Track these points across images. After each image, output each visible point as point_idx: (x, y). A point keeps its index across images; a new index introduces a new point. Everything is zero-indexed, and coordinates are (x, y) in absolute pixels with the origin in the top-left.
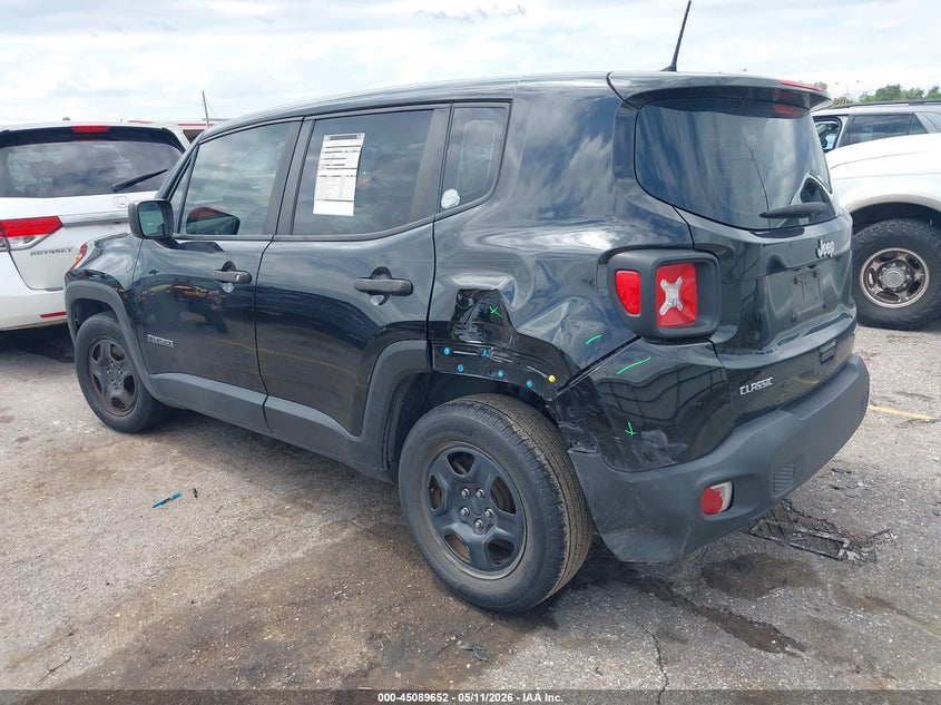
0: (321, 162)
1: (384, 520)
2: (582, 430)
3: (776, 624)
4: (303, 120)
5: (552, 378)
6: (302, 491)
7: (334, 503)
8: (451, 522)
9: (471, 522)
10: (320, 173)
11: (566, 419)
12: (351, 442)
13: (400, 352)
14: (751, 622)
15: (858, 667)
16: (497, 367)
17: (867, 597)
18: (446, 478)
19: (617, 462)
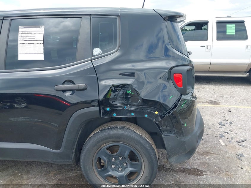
0: (19, 38)
1: (59, 178)
2: (170, 128)
3: (196, 167)
4: (3, 19)
5: (156, 113)
6: (12, 177)
7: (32, 178)
8: (109, 172)
9: (117, 169)
10: (19, 42)
11: (164, 125)
12: (55, 153)
13: (84, 113)
14: (190, 169)
15: (220, 172)
16: (131, 111)
17: (204, 152)
18: (105, 157)
19: (181, 136)
